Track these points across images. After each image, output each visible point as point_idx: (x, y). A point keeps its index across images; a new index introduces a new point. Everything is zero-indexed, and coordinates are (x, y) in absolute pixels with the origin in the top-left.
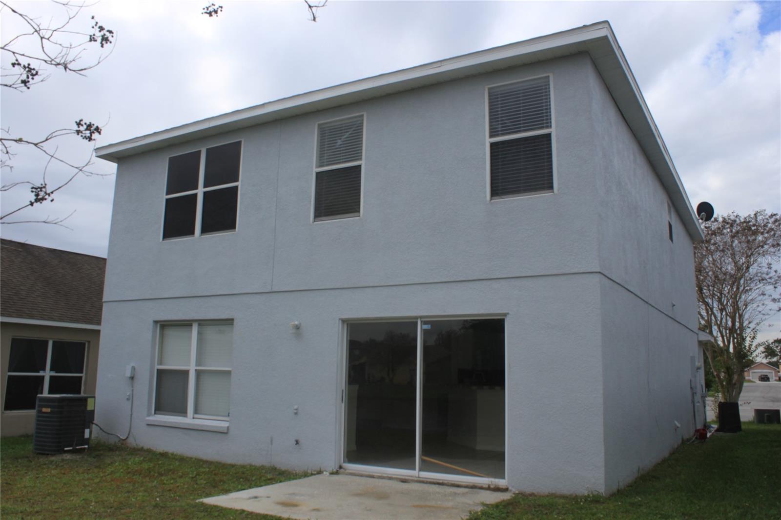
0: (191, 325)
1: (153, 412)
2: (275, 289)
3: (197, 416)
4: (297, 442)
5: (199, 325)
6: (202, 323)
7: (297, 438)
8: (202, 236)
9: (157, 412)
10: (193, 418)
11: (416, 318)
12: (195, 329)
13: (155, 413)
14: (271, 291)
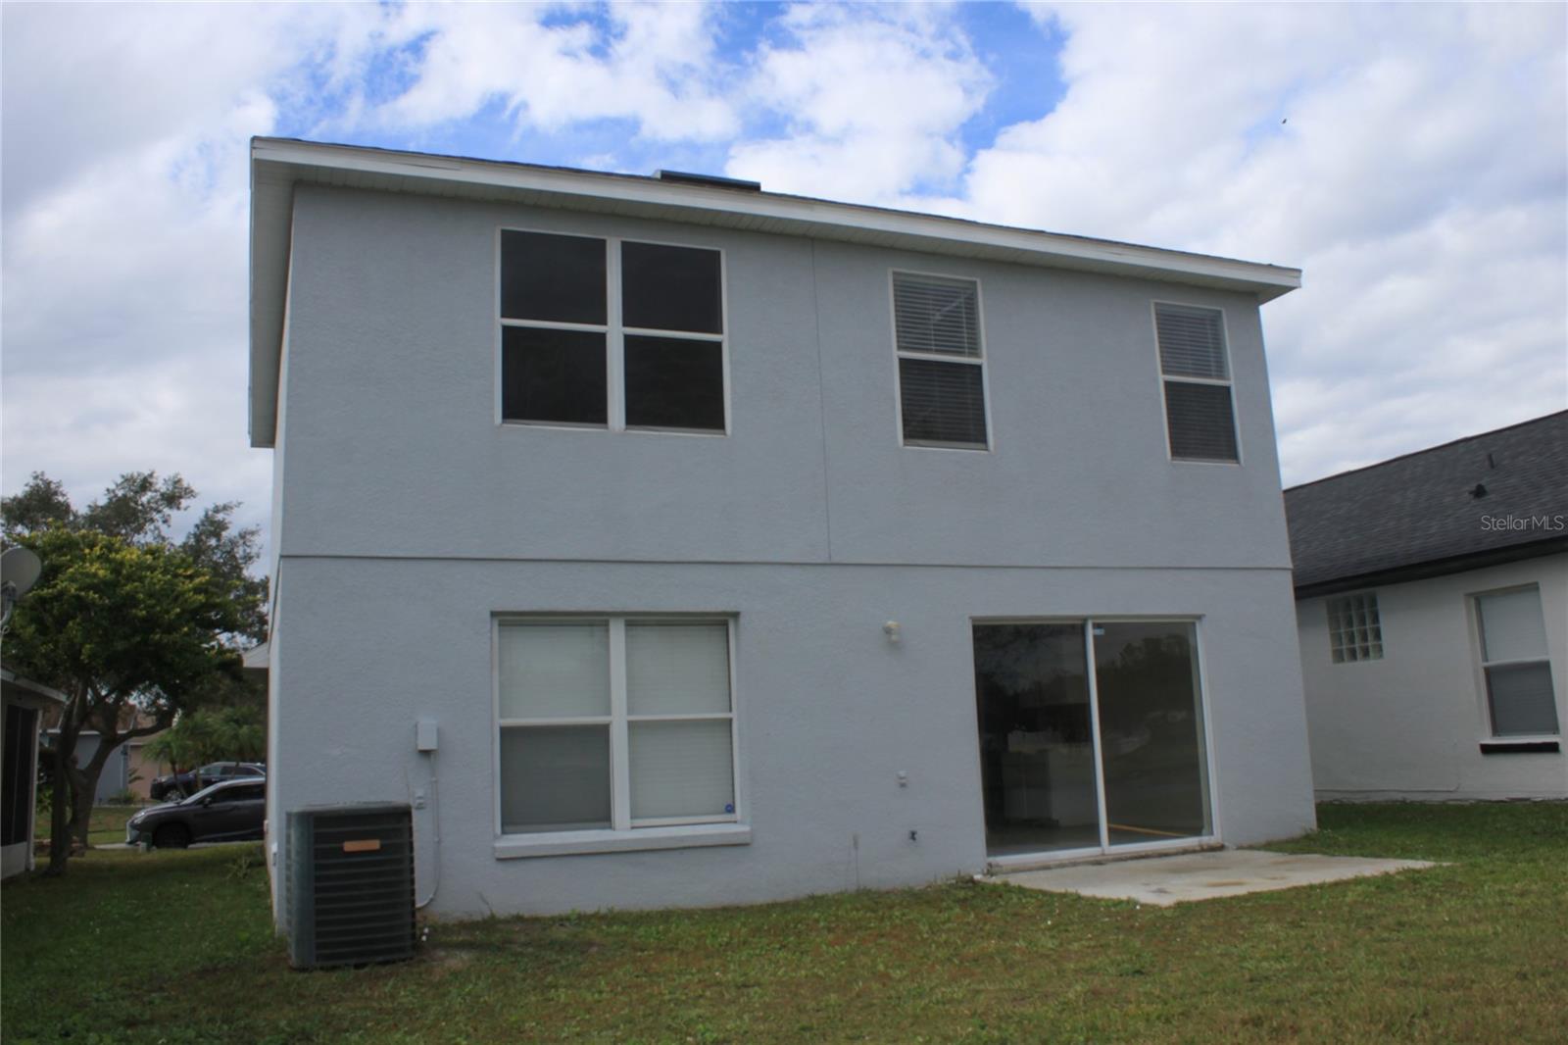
0: (606, 624)
1: (498, 830)
2: (836, 559)
3: (638, 822)
4: (913, 835)
5: (630, 624)
6: (636, 621)
7: (914, 829)
8: (628, 431)
9: (507, 828)
10: (633, 828)
11: (1085, 619)
12: (617, 632)
13: (504, 832)
14: (828, 562)
